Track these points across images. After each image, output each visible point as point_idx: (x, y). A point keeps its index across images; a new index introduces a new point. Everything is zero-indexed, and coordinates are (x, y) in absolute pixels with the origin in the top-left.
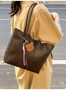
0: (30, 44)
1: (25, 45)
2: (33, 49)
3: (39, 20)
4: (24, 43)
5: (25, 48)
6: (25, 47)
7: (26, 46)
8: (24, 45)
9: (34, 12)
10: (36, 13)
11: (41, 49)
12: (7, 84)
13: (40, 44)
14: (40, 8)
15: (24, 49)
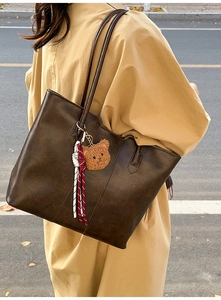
0: (98, 145)
1: (80, 147)
2: (107, 162)
3: (132, 67)
4: (78, 142)
5: (81, 158)
6: (80, 155)
7: (85, 153)
8: (76, 149)
9: (117, 37)
10: (123, 41)
11: (134, 165)
12: (22, 281)
13: (133, 149)
14: (137, 27)
15: (76, 163)
